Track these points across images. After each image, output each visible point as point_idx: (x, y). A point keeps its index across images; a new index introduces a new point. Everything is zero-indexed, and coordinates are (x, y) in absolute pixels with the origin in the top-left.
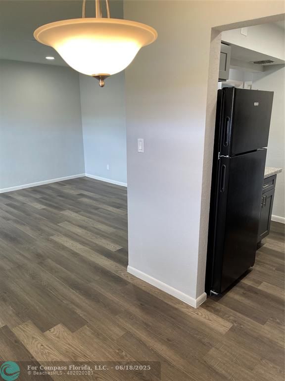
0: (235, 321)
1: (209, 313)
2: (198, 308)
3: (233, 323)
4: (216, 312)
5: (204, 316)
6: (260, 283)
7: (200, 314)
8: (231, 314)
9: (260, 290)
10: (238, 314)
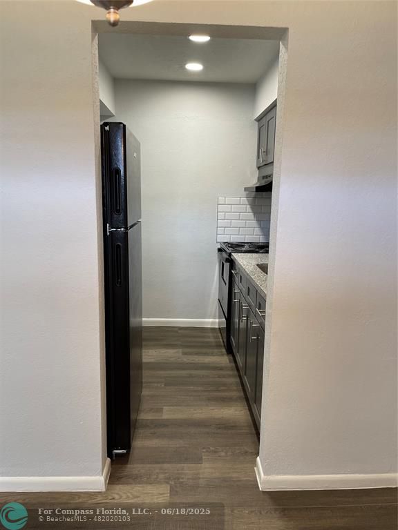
0: (169, 479)
1: (127, 488)
2: (107, 489)
3: (168, 483)
4: (136, 479)
5: (124, 496)
6: (160, 410)
7: (117, 497)
8: (157, 471)
9: (167, 420)
10: (166, 466)
